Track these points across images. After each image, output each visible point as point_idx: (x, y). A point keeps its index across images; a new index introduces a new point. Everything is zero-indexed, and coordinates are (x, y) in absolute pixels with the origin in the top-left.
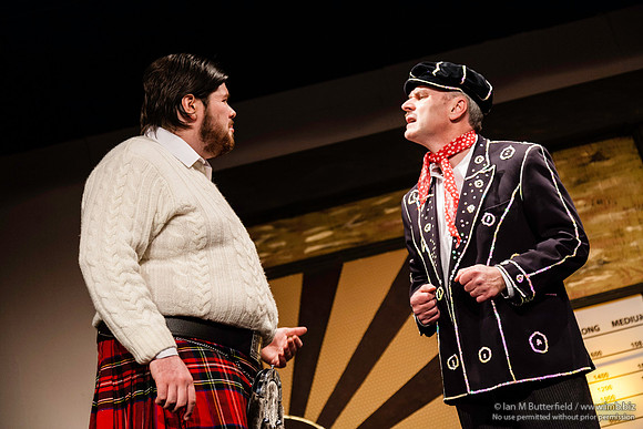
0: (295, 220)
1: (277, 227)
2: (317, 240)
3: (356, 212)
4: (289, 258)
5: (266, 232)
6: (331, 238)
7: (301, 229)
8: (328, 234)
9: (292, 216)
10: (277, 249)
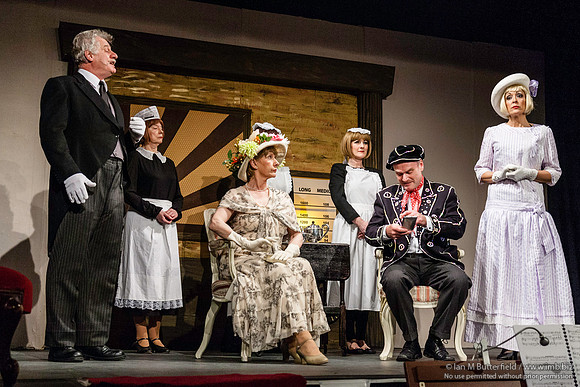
0: (169, 76)
1: (158, 76)
2: (179, 92)
3: (204, 84)
4: (160, 97)
5: (151, 77)
6: (187, 94)
7: (171, 82)
8: (186, 90)
9: (168, 73)
10: (154, 89)
